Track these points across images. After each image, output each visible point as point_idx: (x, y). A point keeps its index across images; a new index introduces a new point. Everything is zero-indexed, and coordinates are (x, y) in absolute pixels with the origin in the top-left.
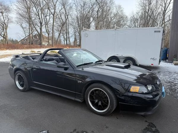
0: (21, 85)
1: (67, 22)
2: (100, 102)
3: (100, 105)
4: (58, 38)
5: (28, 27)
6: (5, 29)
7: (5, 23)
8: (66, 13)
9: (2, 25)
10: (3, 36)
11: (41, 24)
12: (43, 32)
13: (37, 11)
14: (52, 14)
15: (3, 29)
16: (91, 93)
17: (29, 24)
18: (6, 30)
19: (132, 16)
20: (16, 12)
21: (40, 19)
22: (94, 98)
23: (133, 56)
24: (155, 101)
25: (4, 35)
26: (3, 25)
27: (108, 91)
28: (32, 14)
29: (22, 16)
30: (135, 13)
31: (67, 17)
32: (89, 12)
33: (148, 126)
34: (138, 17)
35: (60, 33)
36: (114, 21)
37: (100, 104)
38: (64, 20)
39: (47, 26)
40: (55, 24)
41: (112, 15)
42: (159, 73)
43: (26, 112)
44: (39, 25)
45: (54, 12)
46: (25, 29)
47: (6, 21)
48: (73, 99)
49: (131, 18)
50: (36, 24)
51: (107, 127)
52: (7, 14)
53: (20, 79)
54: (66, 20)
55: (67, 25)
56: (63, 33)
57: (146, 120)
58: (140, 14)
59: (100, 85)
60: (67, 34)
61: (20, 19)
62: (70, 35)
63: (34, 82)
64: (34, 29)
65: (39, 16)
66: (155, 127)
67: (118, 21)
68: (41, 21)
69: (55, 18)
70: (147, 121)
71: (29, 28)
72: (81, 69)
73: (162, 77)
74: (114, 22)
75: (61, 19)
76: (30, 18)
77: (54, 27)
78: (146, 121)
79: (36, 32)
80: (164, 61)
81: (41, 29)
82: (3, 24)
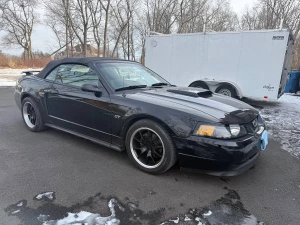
0: (31, 122)
1: (131, 23)
2: (150, 152)
3: (149, 157)
4: (114, 50)
5: (64, 31)
6: (27, 34)
7: (27, 24)
8: (129, 8)
9: (22, 26)
10: (24, 45)
11: (85, 25)
12: (88, 40)
13: (79, 4)
14: (104, 8)
15: (25, 35)
16: (135, 136)
17: (67, 25)
18: (29, 36)
19: (246, 14)
20: (46, 5)
21: (83, 16)
22: (141, 144)
23: (233, 81)
24: (242, 153)
25: (26, 44)
26: (25, 27)
27: (163, 132)
28: (71, 8)
29: (55, 12)
30: (250, 8)
31: (130, 15)
32: (168, 6)
33: (226, 195)
34: (256, 16)
35: (118, 42)
36: (213, 22)
37: (149, 154)
38: (125, 20)
39: (96, 29)
40: (108, 25)
41: (210, 12)
42: (276, 112)
43: (29, 162)
44: (83, 28)
45: (108, 5)
46: (60, 35)
47: (29, 21)
48: (108, 145)
49: (244, 17)
50: (78, 27)
51: (153, 193)
52: (31, 9)
53: (30, 111)
54: (129, 19)
55: (130, 28)
56: (123, 43)
57: (225, 186)
58: (260, 10)
59: (151, 122)
60: (130, 44)
61: (51, 17)
62: (135, 47)
63: (51, 116)
64: (74, 34)
65: (82, 13)
66: (239, 198)
67: (221, 23)
68: (86, 21)
69: (109, 15)
70: (228, 186)
71: (67, 34)
72: (121, 95)
73: (279, 119)
74: (213, 25)
75: (119, 18)
76: (67, 15)
77: (107, 32)
78: (226, 188)
79: (77, 40)
80: (292, 94)
81: (85, 34)
82: (25, 25)
